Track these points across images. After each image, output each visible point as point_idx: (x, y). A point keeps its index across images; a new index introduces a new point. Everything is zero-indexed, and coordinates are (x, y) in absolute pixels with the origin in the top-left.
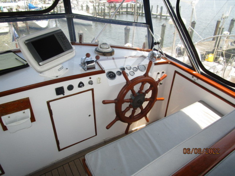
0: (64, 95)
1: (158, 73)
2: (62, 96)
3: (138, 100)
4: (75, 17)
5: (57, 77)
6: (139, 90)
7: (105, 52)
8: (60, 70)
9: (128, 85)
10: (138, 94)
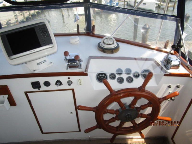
0: (39, 89)
1: (169, 87)
2: (37, 90)
3: (126, 114)
4: (92, 6)
5: (34, 71)
6: (131, 103)
7: (105, 49)
8: (39, 64)
9: (112, 97)
10: (127, 108)
